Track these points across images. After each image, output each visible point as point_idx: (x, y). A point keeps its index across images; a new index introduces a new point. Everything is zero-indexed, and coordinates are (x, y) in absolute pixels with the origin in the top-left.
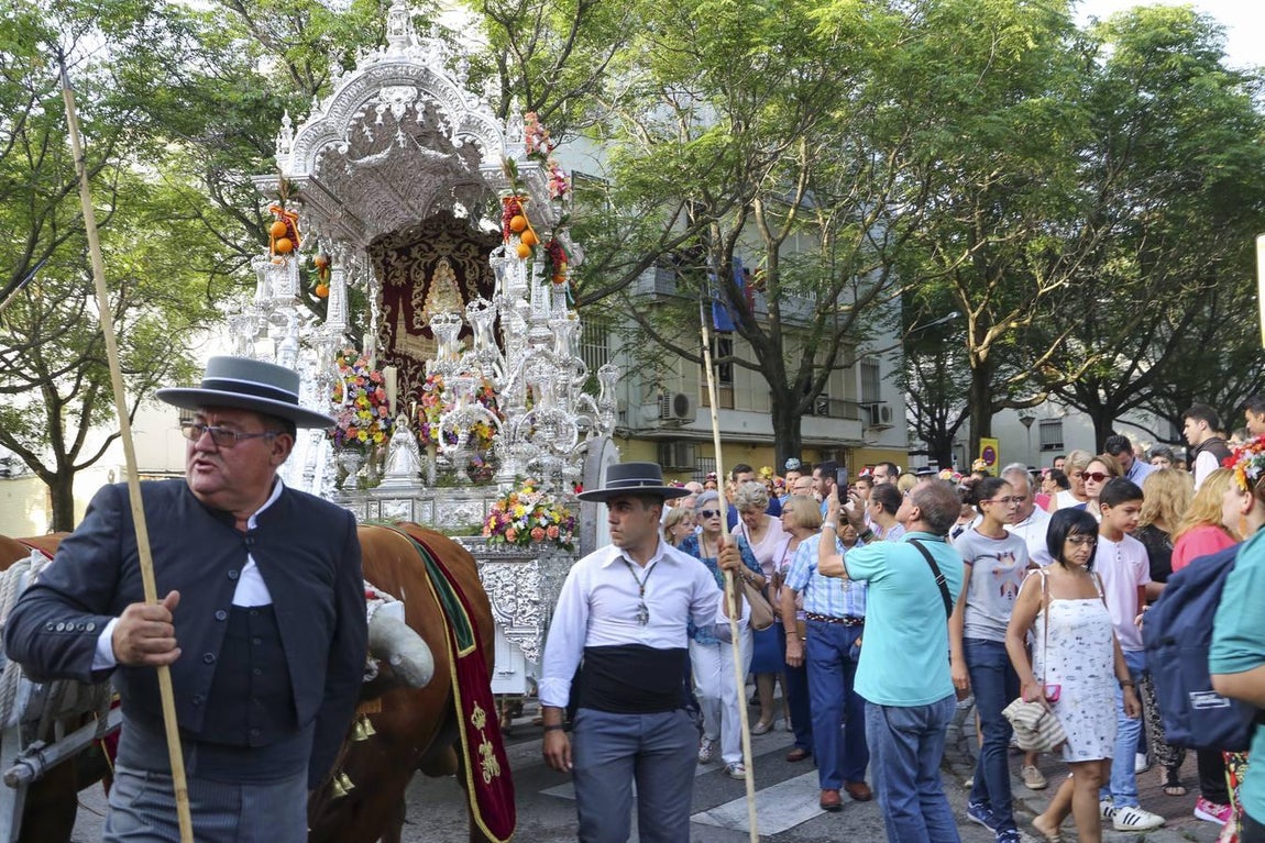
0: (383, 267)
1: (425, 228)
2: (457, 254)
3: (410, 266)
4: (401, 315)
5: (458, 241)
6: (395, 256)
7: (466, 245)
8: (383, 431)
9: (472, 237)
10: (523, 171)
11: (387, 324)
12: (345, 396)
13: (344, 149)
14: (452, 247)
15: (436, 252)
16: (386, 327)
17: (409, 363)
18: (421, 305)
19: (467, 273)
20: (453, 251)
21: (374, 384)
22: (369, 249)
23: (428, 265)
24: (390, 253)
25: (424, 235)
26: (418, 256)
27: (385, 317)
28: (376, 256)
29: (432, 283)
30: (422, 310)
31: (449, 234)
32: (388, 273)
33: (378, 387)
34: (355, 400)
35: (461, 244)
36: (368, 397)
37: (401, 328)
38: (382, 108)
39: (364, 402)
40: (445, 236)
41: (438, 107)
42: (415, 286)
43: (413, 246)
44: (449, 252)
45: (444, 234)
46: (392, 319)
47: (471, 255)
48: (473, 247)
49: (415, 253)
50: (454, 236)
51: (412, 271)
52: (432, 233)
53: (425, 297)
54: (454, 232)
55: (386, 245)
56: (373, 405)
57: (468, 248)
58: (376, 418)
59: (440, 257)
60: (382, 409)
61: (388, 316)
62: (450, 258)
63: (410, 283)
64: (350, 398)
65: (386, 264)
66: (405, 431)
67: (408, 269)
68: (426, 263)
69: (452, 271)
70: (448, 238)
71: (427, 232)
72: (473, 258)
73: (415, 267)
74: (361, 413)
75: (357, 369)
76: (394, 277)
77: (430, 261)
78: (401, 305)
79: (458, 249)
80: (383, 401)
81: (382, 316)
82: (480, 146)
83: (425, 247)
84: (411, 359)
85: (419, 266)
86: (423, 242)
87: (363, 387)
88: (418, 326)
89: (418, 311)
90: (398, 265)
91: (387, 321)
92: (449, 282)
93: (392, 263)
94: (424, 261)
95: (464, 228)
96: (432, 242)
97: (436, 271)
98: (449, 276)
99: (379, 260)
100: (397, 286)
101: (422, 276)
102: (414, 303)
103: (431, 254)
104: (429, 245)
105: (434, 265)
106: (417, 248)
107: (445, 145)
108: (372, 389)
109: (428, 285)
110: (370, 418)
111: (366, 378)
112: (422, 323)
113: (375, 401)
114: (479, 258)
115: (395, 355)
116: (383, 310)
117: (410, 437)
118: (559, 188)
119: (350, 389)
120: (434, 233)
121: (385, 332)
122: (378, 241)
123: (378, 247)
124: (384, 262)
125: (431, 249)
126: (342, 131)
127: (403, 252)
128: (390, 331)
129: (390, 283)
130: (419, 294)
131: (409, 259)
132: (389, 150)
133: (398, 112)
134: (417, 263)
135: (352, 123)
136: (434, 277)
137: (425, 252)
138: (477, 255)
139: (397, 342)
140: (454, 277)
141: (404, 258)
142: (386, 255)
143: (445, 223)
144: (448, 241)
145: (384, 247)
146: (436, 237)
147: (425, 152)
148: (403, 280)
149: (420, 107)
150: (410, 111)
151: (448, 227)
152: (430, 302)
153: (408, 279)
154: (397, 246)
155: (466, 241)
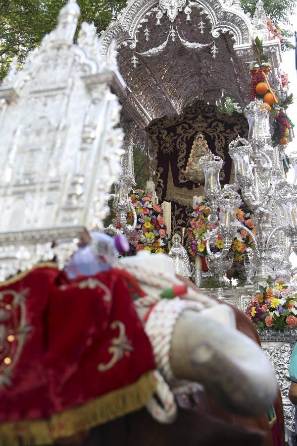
0: (157, 141)
1: (187, 113)
2: (209, 129)
3: (177, 139)
4: (170, 174)
5: (209, 121)
6: (166, 133)
7: (215, 124)
8: (162, 247)
9: (219, 117)
10: (268, 47)
11: (161, 181)
12: (135, 221)
13: (134, 46)
14: (205, 125)
15: (194, 129)
16: (159, 182)
18: (184, 167)
19: (216, 143)
20: (206, 128)
21: (156, 214)
22: (148, 130)
23: (188, 138)
24: (162, 131)
25: (185, 118)
26: (182, 132)
27: (159, 176)
28: (152, 133)
29: (192, 150)
30: (185, 170)
31: (203, 116)
32: (160, 145)
33: (159, 216)
34: (142, 224)
35: (212, 123)
36: (152, 222)
37: (170, 183)
38: (160, 15)
39: (148, 225)
41: (201, 9)
42: (180, 153)
43: (178, 125)
44: (203, 129)
45: (200, 117)
46: (164, 176)
47: (218, 130)
48: (220, 124)
49: (179, 130)
50: (207, 118)
51: (178, 142)
52: (191, 116)
53: (187, 161)
54: (207, 115)
55: (159, 126)
56: (156, 228)
57: (217, 126)
58: (157, 238)
59: (197, 132)
60: (162, 232)
61: (161, 175)
62: (204, 132)
63: (176, 152)
64: (138, 223)
65: (159, 139)
66: (178, 246)
67: (175, 141)
68: (187, 137)
69: (206, 142)
70: (203, 119)
71: (188, 116)
72: (221, 132)
73: (179, 140)
74: (146, 234)
75: (143, 202)
76: (165, 147)
77: (190, 136)
78: (170, 167)
79: (210, 126)
80: (162, 226)
81: (157, 175)
82: (232, 36)
83: (186, 126)
85: (182, 139)
86: (185, 123)
87: (148, 215)
88: (182, 181)
89: (182, 171)
90: (169, 139)
91: (160, 178)
92: (204, 149)
93: (164, 138)
94: (186, 135)
95: (213, 111)
96: (191, 122)
97: (194, 142)
98: (204, 144)
99: (154, 136)
100: (167, 154)
101: (185, 146)
102: (179, 165)
103: (191, 130)
104: (189, 124)
105: (193, 138)
106: (180, 127)
107: (206, 37)
108: (155, 217)
109: (189, 152)
110: (153, 237)
111: (150, 209)
112: (185, 179)
113: (157, 226)
114: (224, 132)
116: (158, 171)
117: (182, 250)
119: (139, 217)
120: (193, 116)
121: (159, 186)
122: (154, 124)
123: (154, 128)
124: (158, 137)
125: (190, 127)
126: (133, 34)
127: (172, 130)
128: (162, 185)
129: (162, 152)
130: (182, 158)
131: (176, 134)
132: (165, 43)
133: (172, 15)
134: (181, 137)
135: (140, 26)
136: (193, 146)
137: (186, 129)
138: (223, 130)
139: (168, 192)
140: (207, 146)
141: (172, 134)
142: (160, 133)
143: (200, 108)
144: (203, 121)
145: (158, 127)
146: (194, 119)
147: (189, 45)
148: (171, 149)
149: (187, 10)
150: (181, 14)
151: (203, 112)
152: (190, 164)
153: (175, 148)
154: (167, 126)
155: (215, 120)
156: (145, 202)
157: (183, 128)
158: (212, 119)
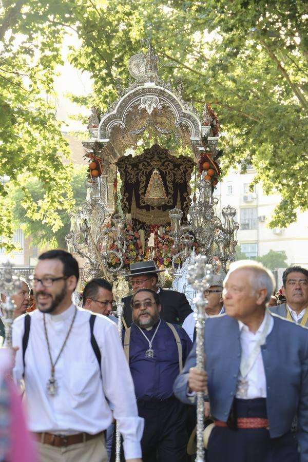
0: (124, 173)
1: (146, 154)
2: (163, 167)
4: (134, 198)
5: (163, 161)
6: (131, 167)
7: (166, 163)
9: (170, 159)
14: (160, 164)
15: (152, 166)
16: (126, 204)
17: (137, 223)
18: (144, 194)
19: (167, 178)
20: (161, 166)
21: (136, 239)
22: (117, 164)
24: (128, 166)
25: (145, 157)
26: (142, 168)
27: (125, 199)
28: (121, 167)
29: (150, 182)
30: (145, 196)
31: (158, 157)
32: (126, 175)
33: (138, 240)
34: (129, 246)
35: (164, 162)
36: (134, 245)
37: (134, 204)
39: (132, 247)
40: (156, 158)
42: (141, 184)
43: (140, 163)
44: (158, 166)
45: (156, 157)
46: (129, 200)
47: (169, 168)
48: (170, 164)
49: (141, 166)
50: (161, 158)
51: (139, 175)
52: (149, 156)
53: (146, 189)
54: (161, 156)
56: (136, 249)
57: (168, 165)
58: (137, 254)
59: (153, 169)
60: (140, 250)
61: (127, 198)
62: (159, 169)
63: (138, 182)
67: (137, 174)
68: (147, 172)
69: (160, 176)
70: (158, 159)
71: (147, 156)
72: (170, 169)
73: (140, 173)
74: (131, 252)
76: (130, 178)
77: (148, 171)
78: (133, 193)
79: (163, 164)
80: (140, 247)
81: (124, 198)
83: (146, 163)
84: (138, 220)
85: (143, 173)
86: (145, 161)
87: (131, 240)
88: (143, 204)
89: (142, 197)
90: (133, 173)
91: (126, 201)
92: (159, 182)
93: (129, 171)
94: (145, 170)
95: (166, 153)
96: (149, 161)
97: (152, 176)
98: (159, 179)
99: (122, 170)
100: (131, 184)
101: (144, 179)
102: (140, 192)
103: (149, 167)
104: (148, 162)
105: (151, 173)
106: (142, 164)
108: (135, 241)
109: (147, 183)
110: (135, 254)
111: (132, 235)
113: (137, 247)
114: (174, 169)
116: (124, 195)
120: (151, 156)
121: (125, 206)
122: (122, 160)
123: (122, 163)
124: (125, 171)
125: (149, 164)
127: (135, 166)
128: (128, 206)
129: (128, 181)
130: (143, 187)
131: (138, 169)
133: (150, 111)
134: (141, 172)
135: (127, 113)
136: (151, 179)
137: (146, 166)
138: (172, 168)
139: (132, 212)
140: (161, 179)
141: (135, 169)
142: (126, 167)
143: (156, 151)
144: (158, 161)
145: (125, 163)
146: (151, 158)
148: (134, 180)
149: (160, 107)
150: (156, 110)
151: (158, 153)
152: (149, 192)
153: (137, 179)
154: (132, 163)
155: (167, 161)
156: (129, 230)
157: (144, 165)
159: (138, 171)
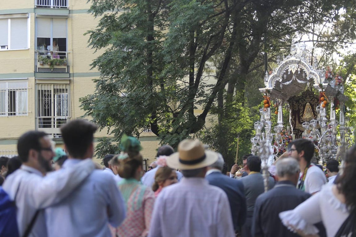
0: (292, 105)
1: (303, 95)
2: (311, 101)
3: (299, 105)
4: (297, 119)
5: (311, 98)
6: (295, 102)
10: (324, 86)
11: (293, 121)
12: (282, 142)
13: (281, 81)
14: (310, 100)
16: (293, 122)
17: (299, 131)
18: (302, 116)
19: (314, 107)
20: (310, 101)
21: (289, 139)
22: (288, 101)
23: (304, 105)
25: (302, 97)
26: (301, 102)
27: (293, 119)
28: (290, 102)
29: (305, 110)
30: (303, 117)
32: (293, 107)
33: (291, 140)
34: (285, 143)
35: (312, 99)
36: (288, 142)
37: (297, 122)
38: (289, 71)
39: (287, 144)
40: (308, 97)
41: (303, 69)
42: (301, 110)
43: (300, 99)
46: (295, 119)
47: (315, 102)
48: (315, 100)
49: (300, 102)
52: (305, 96)
53: (303, 113)
54: (311, 96)
55: (293, 100)
57: (314, 100)
59: (307, 103)
61: (294, 119)
62: (309, 103)
63: (299, 110)
64: (284, 143)
65: (293, 105)
67: (299, 106)
69: (310, 106)
70: (309, 97)
71: (304, 96)
73: (300, 105)
75: (285, 135)
76: (295, 108)
78: (297, 116)
79: (312, 100)
82: (314, 79)
83: (303, 100)
84: (300, 130)
85: (301, 105)
86: (303, 99)
87: (287, 140)
89: (302, 117)
90: (296, 105)
91: (293, 120)
92: (310, 109)
93: (294, 104)
94: (303, 103)
95: (313, 94)
96: (305, 98)
98: (310, 108)
100: (296, 111)
101: (302, 108)
102: (300, 115)
103: (305, 102)
104: (304, 99)
105: (305, 105)
106: (301, 100)
108: (289, 140)
109: (304, 110)
112: (303, 121)
115: (296, 129)
116: (292, 117)
118: (339, 82)
119: (284, 141)
122: (290, 99)
125: (305, 100)
126: (280, 76)
127: (297, 101)
128: (294, 123)
129: (294, 110)
130: (302, 113)
131: (299, 103)
132: (291, 81)
133: (294, 72)
135: (283, 74)
136: (306, 108)
137: (303, 101)
138: (317, 101)
139: (296, 126)
140: (311, 108)
141: (297, 103)
142: (293, 102)
143: (308, 93)
146: (306, 97)
147: (299, 81)
148: (297, 109)
149: (299, 70)
150: (297, 71)
151: (309, 94)
152: (305, 115)
153: (299, 109)
154: (296, 100)
155: (314, 98)
156: (286, 135)
157: (302, 100)
158: (312, 98)
159: (299, 104)
